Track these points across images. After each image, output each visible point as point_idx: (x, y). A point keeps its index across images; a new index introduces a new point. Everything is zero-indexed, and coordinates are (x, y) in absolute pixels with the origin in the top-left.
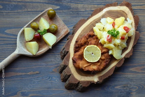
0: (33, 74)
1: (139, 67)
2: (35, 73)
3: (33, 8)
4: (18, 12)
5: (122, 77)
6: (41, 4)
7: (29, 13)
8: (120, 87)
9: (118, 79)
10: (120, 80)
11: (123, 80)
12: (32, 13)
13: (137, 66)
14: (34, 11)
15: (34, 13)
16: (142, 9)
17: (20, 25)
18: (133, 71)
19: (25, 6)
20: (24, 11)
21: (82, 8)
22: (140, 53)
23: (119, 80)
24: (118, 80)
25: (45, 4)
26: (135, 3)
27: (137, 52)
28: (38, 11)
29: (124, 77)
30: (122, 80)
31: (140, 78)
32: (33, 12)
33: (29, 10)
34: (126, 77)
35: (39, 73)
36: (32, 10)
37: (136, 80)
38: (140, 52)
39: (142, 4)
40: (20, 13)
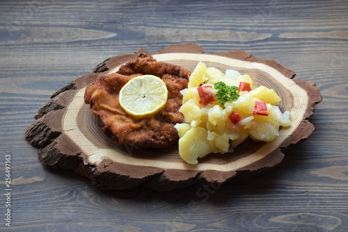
0: (23, 185)
1: (338, 167)
2: (30, 181)
3: (46, 37)
4: (6, 45)
5: (290, 193)
6: (68, 29)
7: (35, 46)
8: (285, 219)
9: (279, 196)
10: (285, 200)
11: (292, 200)
12: (43, 46)
13: (333, 165)
14: (48, 43)
15: (48, 46)
16: (330, 37)
17: (7, 71)
18: (321, 175)
19: (28, 34)
20: (22, 42)
21: (174, 36)
22: (337, 133)
23: (282, 200)
24: (277, 200)
25: (79, 29)
26: (311, 25)
27: (328, 130)
28: (60, 43)
29: (296, 193)
30: (289, 200)
31: (343, 196)
32: (45, 44)
33: (36, 40)
34: (303, 193)
35: (41, 182)
36: (45, 41)
37: (331, 199)
38: (337, 130)
39: (327, 28)
40: (14, 47)
